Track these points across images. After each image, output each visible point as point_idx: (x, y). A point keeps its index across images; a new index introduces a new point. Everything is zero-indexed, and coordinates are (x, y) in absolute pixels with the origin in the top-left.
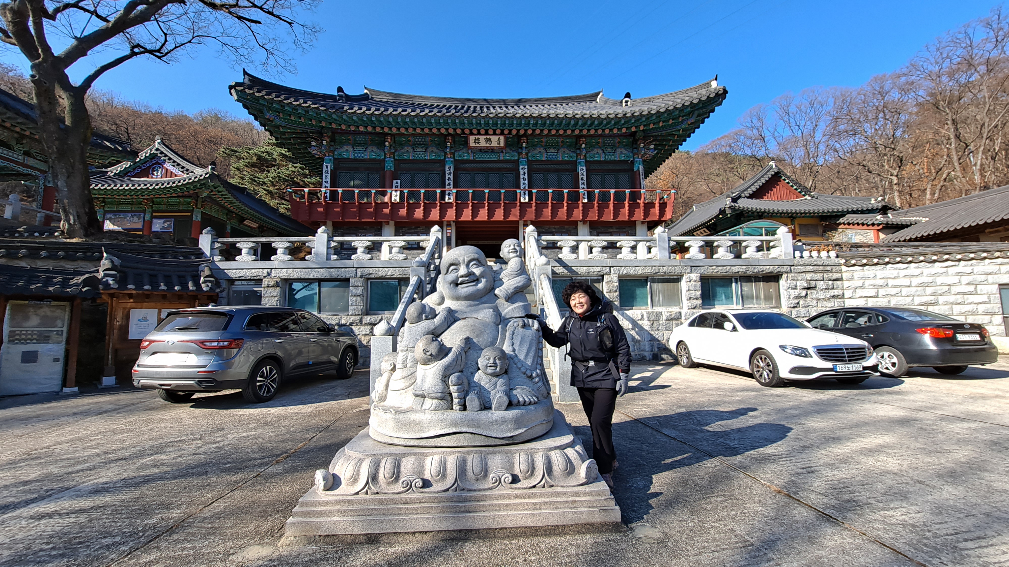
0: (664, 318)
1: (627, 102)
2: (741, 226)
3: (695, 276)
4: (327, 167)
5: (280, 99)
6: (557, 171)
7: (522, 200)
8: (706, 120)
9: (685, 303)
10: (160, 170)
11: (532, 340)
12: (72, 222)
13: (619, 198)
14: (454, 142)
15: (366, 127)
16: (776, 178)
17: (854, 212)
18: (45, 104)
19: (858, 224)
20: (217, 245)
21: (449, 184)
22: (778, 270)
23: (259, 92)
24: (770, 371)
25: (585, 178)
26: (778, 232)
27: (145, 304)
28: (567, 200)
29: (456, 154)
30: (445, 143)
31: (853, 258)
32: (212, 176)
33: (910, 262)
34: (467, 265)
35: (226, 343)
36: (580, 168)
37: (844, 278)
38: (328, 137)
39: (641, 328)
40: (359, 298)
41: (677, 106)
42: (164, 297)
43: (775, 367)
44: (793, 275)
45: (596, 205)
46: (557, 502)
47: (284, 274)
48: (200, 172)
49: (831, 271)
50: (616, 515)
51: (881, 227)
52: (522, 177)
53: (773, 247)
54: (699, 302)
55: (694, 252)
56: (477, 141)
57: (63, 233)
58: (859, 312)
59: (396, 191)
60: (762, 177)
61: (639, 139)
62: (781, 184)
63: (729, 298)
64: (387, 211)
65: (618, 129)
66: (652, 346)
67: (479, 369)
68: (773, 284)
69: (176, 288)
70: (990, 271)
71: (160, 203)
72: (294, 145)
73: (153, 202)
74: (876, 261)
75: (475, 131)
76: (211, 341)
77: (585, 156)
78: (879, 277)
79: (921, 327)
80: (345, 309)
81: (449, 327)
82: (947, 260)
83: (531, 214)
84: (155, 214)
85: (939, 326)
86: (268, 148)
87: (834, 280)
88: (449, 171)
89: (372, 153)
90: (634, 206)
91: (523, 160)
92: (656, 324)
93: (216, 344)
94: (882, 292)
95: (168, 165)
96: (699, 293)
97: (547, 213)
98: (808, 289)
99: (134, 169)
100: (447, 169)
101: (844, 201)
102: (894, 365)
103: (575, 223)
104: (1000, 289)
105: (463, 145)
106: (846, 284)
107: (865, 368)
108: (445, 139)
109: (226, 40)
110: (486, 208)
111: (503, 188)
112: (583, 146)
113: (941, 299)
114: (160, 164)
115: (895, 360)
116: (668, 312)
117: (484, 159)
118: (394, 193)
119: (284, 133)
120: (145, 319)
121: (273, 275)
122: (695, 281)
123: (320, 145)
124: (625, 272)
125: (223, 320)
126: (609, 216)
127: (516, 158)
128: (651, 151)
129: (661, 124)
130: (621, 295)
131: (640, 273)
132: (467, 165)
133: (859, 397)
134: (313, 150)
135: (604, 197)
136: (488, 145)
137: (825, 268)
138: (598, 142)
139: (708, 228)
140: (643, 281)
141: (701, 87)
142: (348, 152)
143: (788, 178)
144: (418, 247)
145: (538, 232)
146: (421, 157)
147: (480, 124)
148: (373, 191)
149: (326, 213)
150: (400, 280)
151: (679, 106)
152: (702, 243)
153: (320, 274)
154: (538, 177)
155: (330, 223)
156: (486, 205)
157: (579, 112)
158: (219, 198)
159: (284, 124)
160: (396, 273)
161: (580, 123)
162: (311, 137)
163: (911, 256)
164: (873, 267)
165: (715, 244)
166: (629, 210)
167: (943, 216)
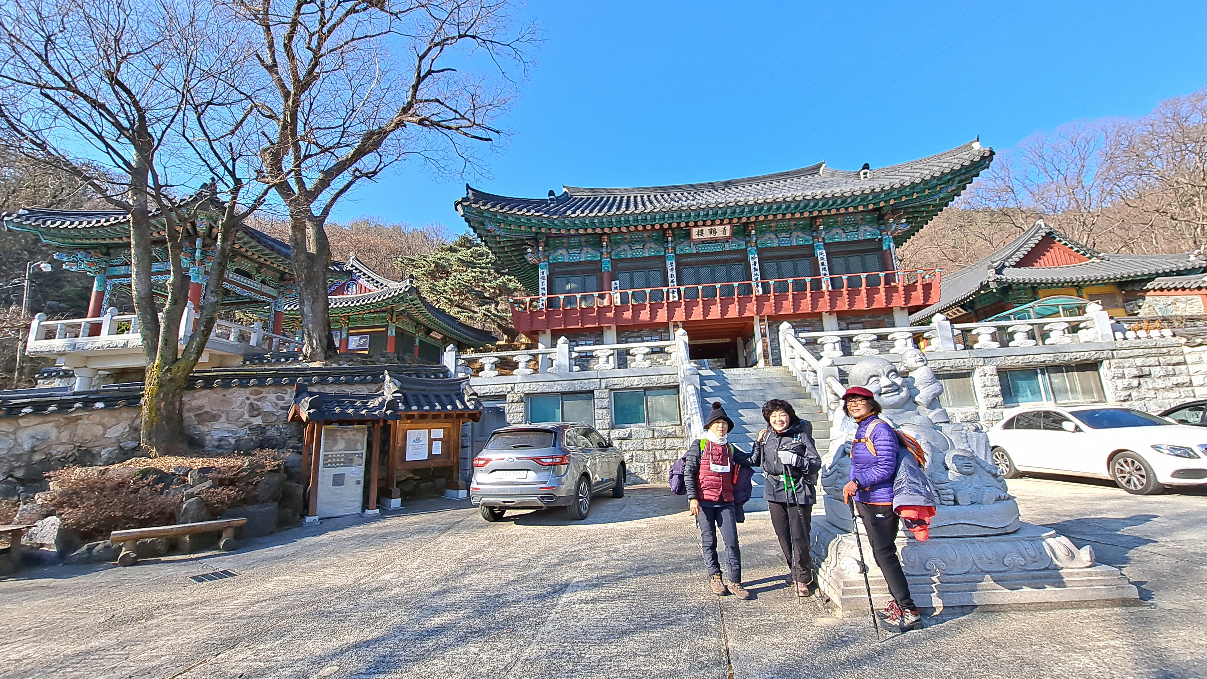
1: (865, 173)
2: (1031, 304)
3: (990, 369)
4: (543, 273)
5: (504, 210)
6: (792, 257)
7: (757, 294)
8: (968, 185)
9: (982, 403)
10: (355, 286)
12: (314, 346)
13: (873, 283)
14: (674, 235)
15: (586, 229)
16: (1049, 239)
17: (1166, 274)
18: (299, 236)
19: (1176, 289)
20: (461, 362)
21: (672, 281)
22: (1096, 356)
23: (484, 205)
24: (1143, 477)
25: (826, 263)
26: (1088, 310)
27: (419, 425)
28: (811, 289)
29: (677, 248)
30: (664, 237)
31: (1197, 336)
32: (411, 290)
34: (888, 377)
35: (557, 460)
36: (818, 252)
37: (1188, 361)
38: (544, 242)
40: (605, 411)
43: (1150, 471)
44: (1117, 361)
45: (845, 292)
47: (527, 388)
48: (395, 287)
49: (1169, 354)
52: (752, 267)
53: (1085, 328)
54: (1000, 399)
55: (985, 341)
56: (702, 233)
57: (306, 356)
60: (1029, 240)
61: (888, 214)
62: (1056, 246)
63: (1035, 392)
64: (611, 315)
65: (864, 206)
67: (948, 469)
68: (1091, 373)
69: (448, 407)
71: (357, 320)
75: (700, 223)
76: (546, 458)
77: (824, 238)
83: (769, 308)
84: (350, 331)
86: (443, 254)
87: (1174, 365)
88: (671, 266)
89: (587, 255)
90: (891, 291)
91: (752, 249)
93: (551, 460)
95: (363, 281)
96: (998, 389)
97: (788, 305)
98: (1140, 377)
100: (668, 265)
101: (1149, 260)
103: (820, 314)
105: (685, 238)
106: (1192, 369)
110: (719, 304)
111: (734, 282)
112: (821, 227)
114: (355, 280)
116: (962, 413)
117: (708, 251)
118: (613, 295)
119: (499, 242)
121: (516, 390)
122: (991, 375)
123: (536, 252)
126: (861, 304)
127: (744, 247)
128: (902, 225)
129: (915, 195)
134: (529, 257)
135: (854, 284)
136: (712, 236)
137: (1159, 351)
138: (837, 222)
139: (961, 307)
141: (960, 150)
142: (562, 256)
143: (1065, 238)
144: (661, 351)
145: (793, 327)
146: (640, 254)
147: (707, 215)
148: (596, 294)
149: (548, 321)
150: (645, 389)
151: (937, 174)
152: (994, 330)
153: (564, 386)
154: (771, 266)
155: (548, 331)
156: (718, 301)
157: (819, 192)
158: (414, 312)
159: (503, 234)
160: (643, 382)
161: (820, 204)
162: (527, 244)
165: (1010, 330)
166: (886, 295)
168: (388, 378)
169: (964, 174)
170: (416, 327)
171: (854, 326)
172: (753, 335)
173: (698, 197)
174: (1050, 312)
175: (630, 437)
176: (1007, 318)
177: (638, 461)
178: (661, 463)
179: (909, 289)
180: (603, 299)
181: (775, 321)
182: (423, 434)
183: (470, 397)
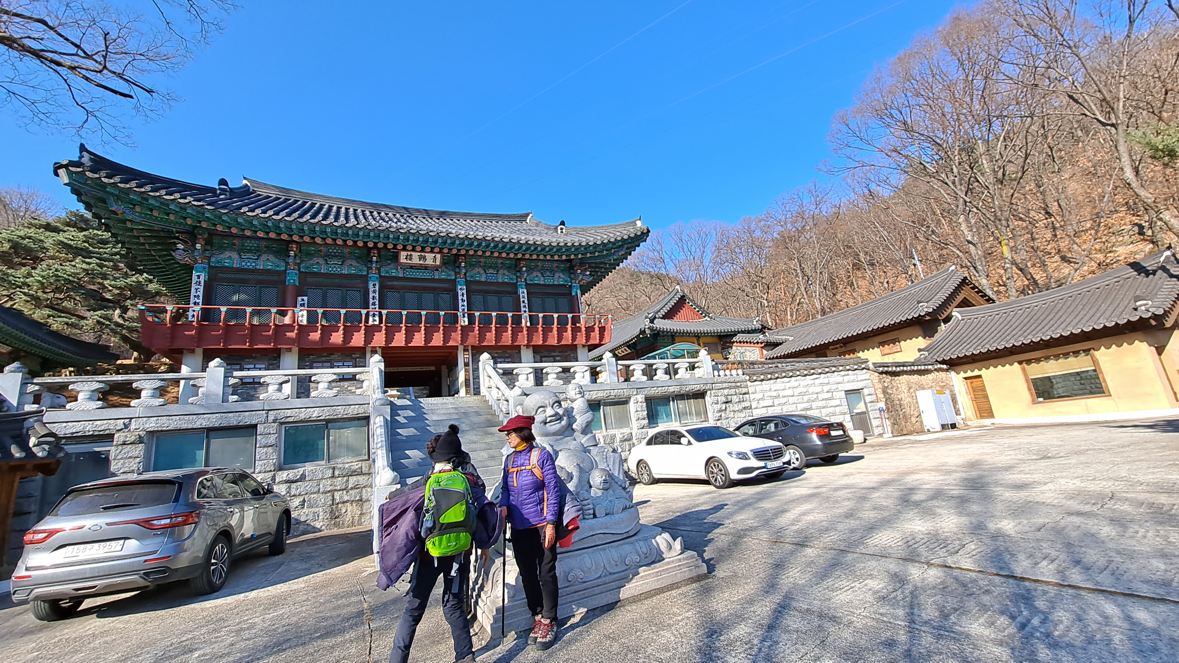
0: (618, 440)
1: (562, 229)
2: (669, 348)
3: (640, 398)
4: (199, 277)
5: (143, 190)
6: (497, 292)
7: (462, 324)
8: (633, 252)
9: (635, 425)
13: (563, 323)
14: (379, 256)
15: (267, 233)
16: (682, 301)
17: (742, 332)
19: (747, 342)
20: (32, 388)
21: (374, 304)
22: (704, 388)
23: (108, 177)
24: (723, 475)
25: (526, 301)
26: (700, 354)
28: (512, 324)
29: (382, 270)
30: (371, 257)
31: (754, 374)
33: (791, 377)
34: (552, 407)
35: (179, 519)
36: (521, 290)
37: (750, 392)
38: (204, 240)
40: (270, 450)
43: (726, 471)
44: (714, 391)
45: (540, 329)
47: (152, 425)
49: (740, 387)
51: (763, 345)
52: (460, 298)
53: (698, 367)
54: (646, 421)
55: (638, 375)
56: (410, 257)
58: (767, 420)
59: (302, 310)
60: (671, 299)
61: (577, 266)
62: (686, 306)
63: (668, 415)
64: (292, 335)
65: (559, 256)
68: (701, 401)
70: (838, 381)
72: (143, 244)
74: (769, 376)
75: (409, 248)
77: (526, 279)
78: (773, 390)
79: (810, 428)
82: (813, 374)
83: (473, 339)
85: (820, 426)
86: (31, 232)
87: (743, 394)
88: (374, 290)
89: (267, 263)
90: (576, 330)
91: (461, 280)
93: (168, 521)
94: (776, 402)
96: (645, 413)
97: (491, 337)
100: (371, 286)
101: (735, 322)
103: (519, 347)
104: (846, 394)
105: (391, 260)
106: (752, 397)
107: (784, 463)
108: (369, 253)
110: (423, 332)
111: (441, 310)
112: (524, 269)
113: (814, 405)
115: (798, 456)
116: (621, 434)
117: (416, 277)
118: (300, 313)
119: (131, 230)
121: (133, 427)
122: (641, 402)
123: (190, 249)
125: (173, 490)
126: (553, 340)
127: (453, 277)
128: (587, 276)
129: (597, 254)
132: (395, 283)
133: (785, 486)
134: (179, 255)
135: (548, 322)
136: (421, 262)
137: (735, 385)
138: (537, 266)
139: (628, 346)
141: (628, 224)
142: (231, 259)
143: (691, 301)
144: (353, 378)
145: (493, 358)
146: (337, 270)
147: (417, 241)
148: (274, 310)
149: (199, 339)
150: (328, 421)
151: (612, 240)
152: (644, 366)
153: (213, 421)
154: (478, 298)
155: (199, 351)
156: (423, 328)
157: (523, 238)
159: (138, 219)
160: (326, 414)
161: (524, 248)
162: (178, 238)
163: (791, 371)
164: (768, 382)
165: (654, 367)
166: (572, 334)
167: (802, 335)
169: (630, 243)
172: (456, 365)
173: (410, 221)
174: (680, 355)
175: (303, 478)
176: (654, 357)
177: (310, 506)
178: (340, 506)
179: (590, 330)
180: (284, 316)
181: (477, 351)
183: (41, 440)
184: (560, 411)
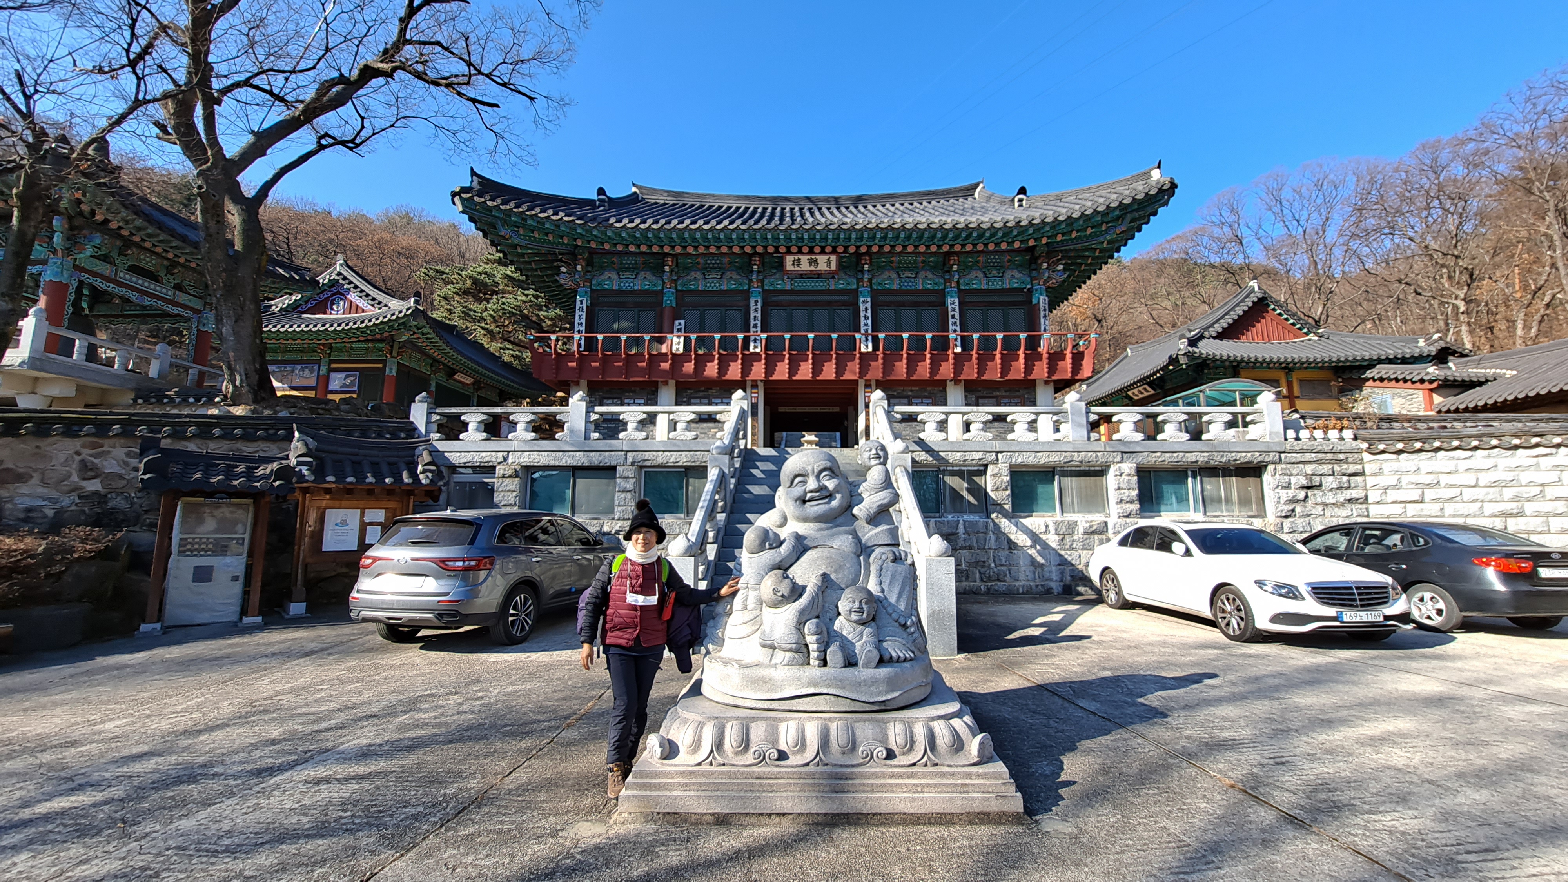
0: (1081, 530)
1: (1021, 200)
2: (1202, 387)
3: (1128, 467)
4: (581, 302)
5: (521, 209)
6: (916, 304)
7: (863, 350)
8: (1144, 226)
9: (1114, 509)
10: (342, 303)
11: (906, 577)
12: (238, 383)
13: (1011, 346)
14: (763, 263)
15: (639, 246)
16: (1260, 307)
17: (1389, 361)
18: (212, 224)
20: (435, 418)
21: (755, 326)
22: (1260, 459)
23: (492, 200)
24: (1241, 618)
25: (957, 316)
26: (1259, 399)
27: (344, 503)
28: (931, 350)
29: (766, 281)
30: (750, 265)
31: (1380, 440)
32: (416, 312)
33: (1476, 448)
34: (818, 477)
35: (473, 563)
36: (949, 300)
37: (1367, 472)
38: (584, 259)
39: (1045, 546)
40: (629, 495)
41: (1099, 209)
42: (370, 492)
43: (1249, 613)
44: (1284, 466)
45: (975, 356)
46: (944, 785)
47: (526, 459)
48: (398, 306)
49: (1346, 461)
50: (1016, 803)
51: (1435, 385)
52: (862, 314)
53: (1253, 422)
54: (1136, 506)
55: (1127, 431)
56: (797, 262)
57: (225, 398)
58: (1388, 529)
59: (679, 337)
60: (1237, 305)
61: (1040, 256)
62: (1269, 316)
63: (1182, 500)
64: (665, 366)
65: (1008, 243)
66: (1062, 573)
67: (839, 614)
68: (1252, 480)
69: (387, 480)
71: (340, 350)
72: (536, 270)
73: (331, 348)
74: (1418, 445)
75: (794, 249)
76: (455, 560)
77: (958, 282)
78: (1424, 470)
79: (1482, 555)
80: (609, 511)
81: (798, 559)
82: (1537, 445)
83: (876, 370)
84: (333, 366)
85: (1509, 555)
86: (488, 267)
87: (1351, 475)
88: (755, 308)
89: (644, 282)
90: (1032, 357)
91: (865, 289)
92: (1068, 539)
93: (460, 564)
94: (1429, 494)
95: (353, 296)
96: (1134, 493)
97: (901, 368)
98: (1309, 488)
99: (306, 302)
100: (752, 304)
101: (1373, 342)
102: (1439, 612)
103: (943, 384)
105: (775, 268)
106: (1370, 481)
107: (1387, 618)
108: (751, 260)
109: (441, 121)
110: (810, 361)
111: (834, 332)
112: (955, 267)
113: (1529, 508)
114: (342, 295)
115: (1441, 605)
116: (1087, 522)
117: (807, 288)
118: (675, 340)
119: (523, 255)
120: (344, 523)
121: (510, 460)
122: (1129, 475)
123: (572, 272)
124: (1020, 460)
125: (469, 531)
126: (994, 372)
127: (854, 287)
128: (1059, 274)
129: (1074, 234)
130: (1013, 495)
131: (1043, 461)
132: (781, 298)
133: (1376, 662)
134: (563, 279)
135: (987, 345)
136: (812, 268)
137: (1335, 456)
138: (978, 262)
139: (1151, 384)
140: (1048, 474)
141: (1136, 178)
142: (610, 280)
143: (1281, 307)
144: (710, 418)
145: (888, 399)
146: (715, 286)
147: (802, 239)
148: (650, 337)
149: (578, 370)
150: (687, 468)
151: (1102, 208)
152: (1139, 417)
153: (577, 459)
154: (887, 314)
155: (584, 383)
156: (810, 356)
157: (949, 220)
158: (422, 343)
159: (524, 243)
160: (683, 459)
161: (951, 236)
162: (561, 260)
163: (1478, 437)
164: (1415, 456)
165: (1160, 418)
166: (1025, 364)
167: (1540, 367)
168: (297, 434)
170: (432, 366)
171: (986, 401)
174: (1229, 399)
176: (1164, 403)
179: (1056, 357)
180: (660, 344)
182: (353, 517)
183: (427, 467)
184: (831, 484)
